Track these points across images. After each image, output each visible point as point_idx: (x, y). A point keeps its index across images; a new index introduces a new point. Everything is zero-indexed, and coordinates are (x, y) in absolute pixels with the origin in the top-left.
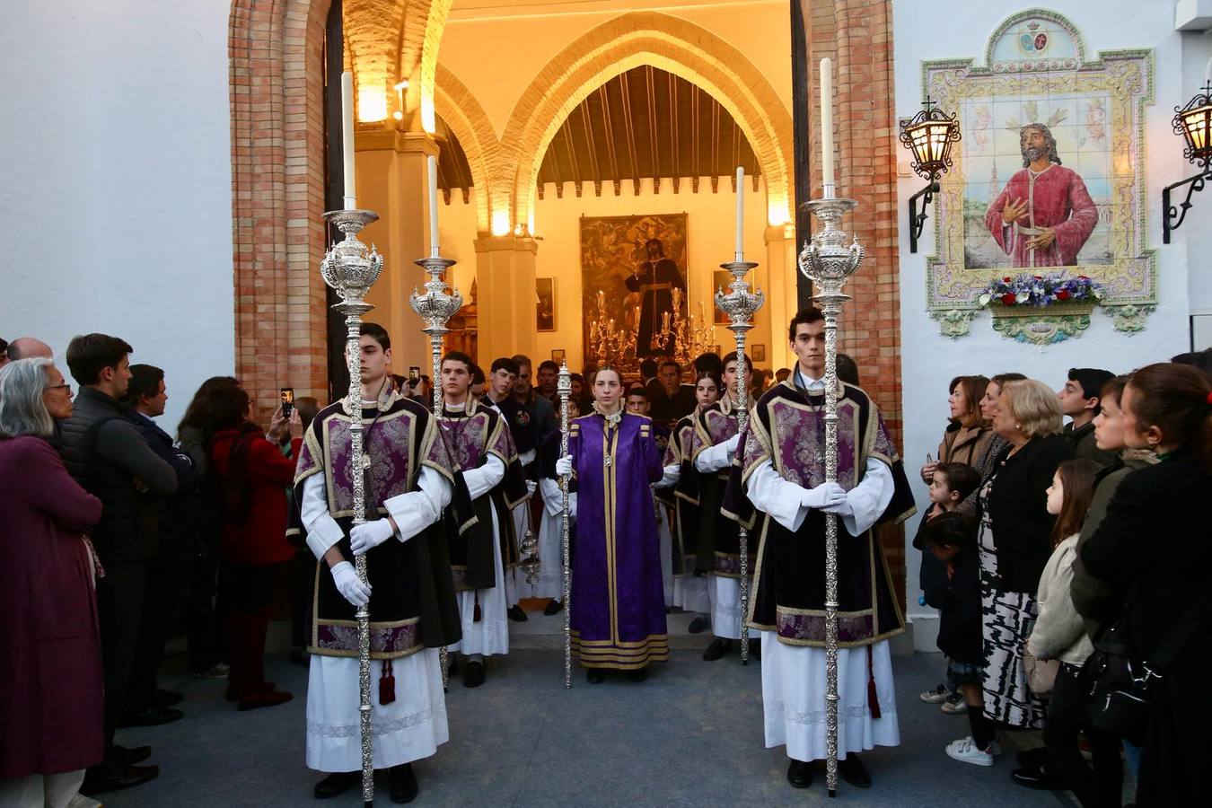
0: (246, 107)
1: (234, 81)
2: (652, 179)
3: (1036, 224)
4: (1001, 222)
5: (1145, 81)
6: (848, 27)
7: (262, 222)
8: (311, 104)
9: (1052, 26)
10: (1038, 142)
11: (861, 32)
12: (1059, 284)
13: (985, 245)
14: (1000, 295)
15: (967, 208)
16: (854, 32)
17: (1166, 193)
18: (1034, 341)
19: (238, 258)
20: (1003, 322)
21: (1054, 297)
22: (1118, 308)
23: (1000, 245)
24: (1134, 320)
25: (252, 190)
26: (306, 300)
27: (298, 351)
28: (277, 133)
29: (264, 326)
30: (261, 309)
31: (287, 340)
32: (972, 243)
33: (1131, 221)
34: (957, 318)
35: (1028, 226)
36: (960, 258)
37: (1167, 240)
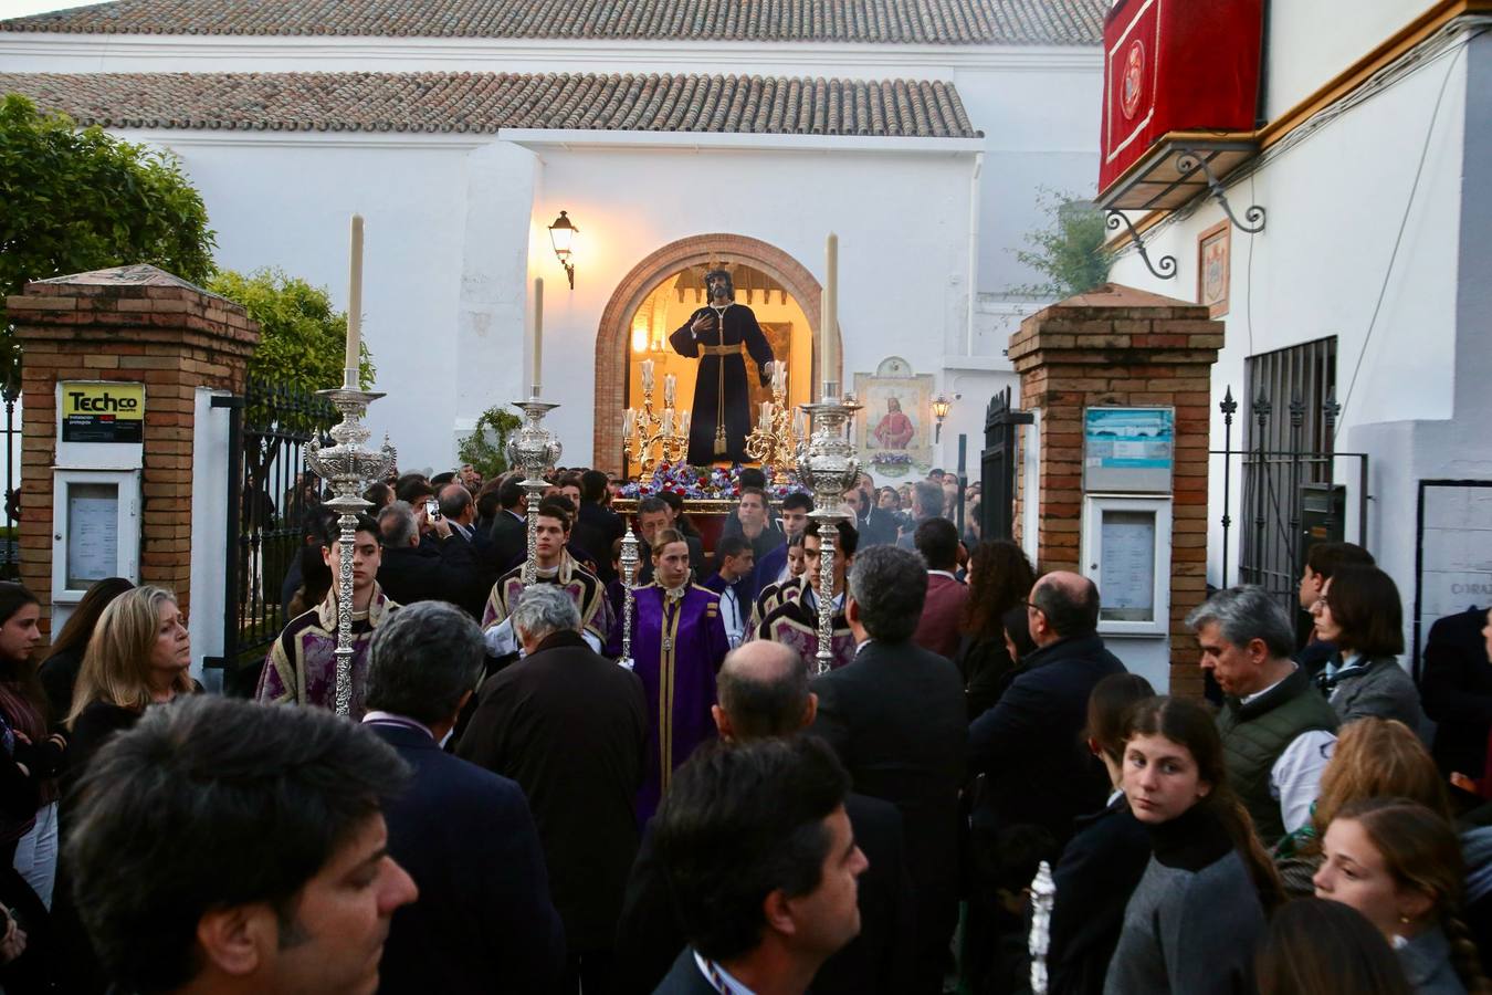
1: (597, 363)
2: (763, 291)
3: (892, 434)
4: (880, 433)
5: (931, 385)
7: (605, 418)
9: (900, 363)
10: (894, 405)
13: (874, 441)
14: (877, 459)
17: (938, 425)
18: (892, 476)
19: (595, 431)
20: (881, 469)
21: (896, 461)
22: (919, 467)
23: (879, 441)
32: (869, 439)
33: (924, 436)
35: (889, 434)
36: (864, 445)
37: (937, 442)
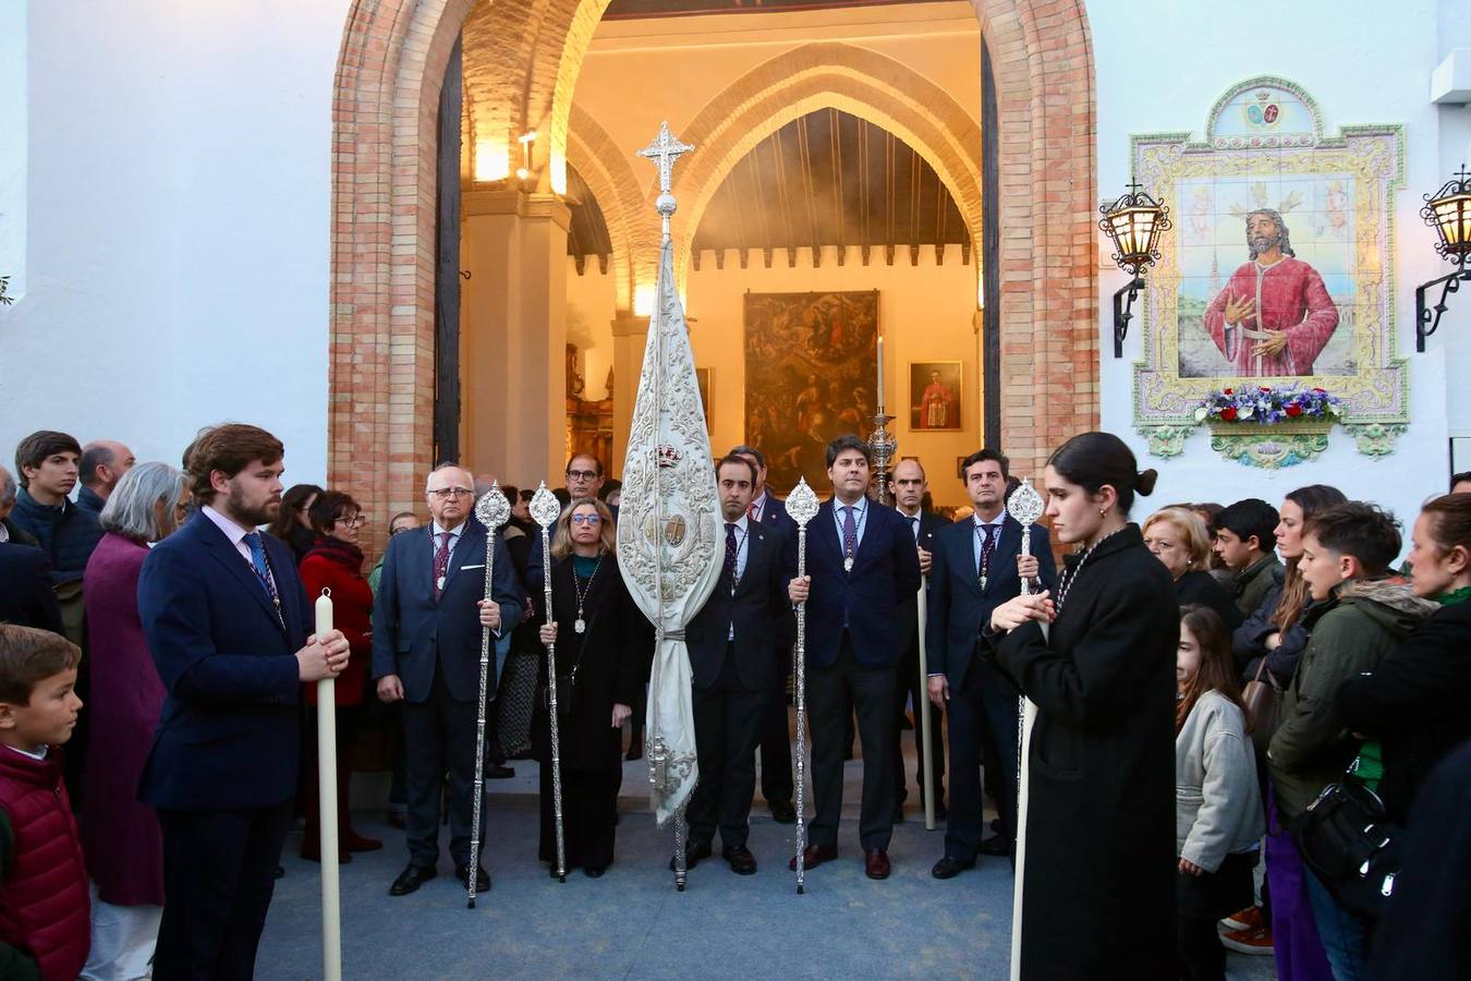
0: (350, 177)
1: (338, 149)
2: (836, 248)
3: (1264, 326)
4: (1222, 324)
5: (1395, 161)
6: (1044, 95)
7: (364, 310)
8: (422, 174)
9: (1284, 96)
10: (1268, 230)
11: (1059, 101)
12: (1290, 398)
13: (1203, 350)
14: (1219, 409)
15: (1182, 306)
16: (1051, 101)
17: (1420, 292)
18: (1261, 464)
19: (334, 349)
20: (1223, 441)
21: (1283, 413)
22: (1362, 428)
23: (1221, 350)
24: (1382, 442)
25: (353, 273)
26: (410, 399)
27: (400, 458)
28: (383, 207)
29: (361, 428)
30: (359, 408)
31: (387, 444)
32: (1187, 347)
33: (1377, 326)
34: (1168, 435)
35: (1255, 328)
36: (1173, 365)
37: (1421, 347)
